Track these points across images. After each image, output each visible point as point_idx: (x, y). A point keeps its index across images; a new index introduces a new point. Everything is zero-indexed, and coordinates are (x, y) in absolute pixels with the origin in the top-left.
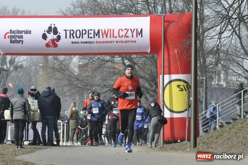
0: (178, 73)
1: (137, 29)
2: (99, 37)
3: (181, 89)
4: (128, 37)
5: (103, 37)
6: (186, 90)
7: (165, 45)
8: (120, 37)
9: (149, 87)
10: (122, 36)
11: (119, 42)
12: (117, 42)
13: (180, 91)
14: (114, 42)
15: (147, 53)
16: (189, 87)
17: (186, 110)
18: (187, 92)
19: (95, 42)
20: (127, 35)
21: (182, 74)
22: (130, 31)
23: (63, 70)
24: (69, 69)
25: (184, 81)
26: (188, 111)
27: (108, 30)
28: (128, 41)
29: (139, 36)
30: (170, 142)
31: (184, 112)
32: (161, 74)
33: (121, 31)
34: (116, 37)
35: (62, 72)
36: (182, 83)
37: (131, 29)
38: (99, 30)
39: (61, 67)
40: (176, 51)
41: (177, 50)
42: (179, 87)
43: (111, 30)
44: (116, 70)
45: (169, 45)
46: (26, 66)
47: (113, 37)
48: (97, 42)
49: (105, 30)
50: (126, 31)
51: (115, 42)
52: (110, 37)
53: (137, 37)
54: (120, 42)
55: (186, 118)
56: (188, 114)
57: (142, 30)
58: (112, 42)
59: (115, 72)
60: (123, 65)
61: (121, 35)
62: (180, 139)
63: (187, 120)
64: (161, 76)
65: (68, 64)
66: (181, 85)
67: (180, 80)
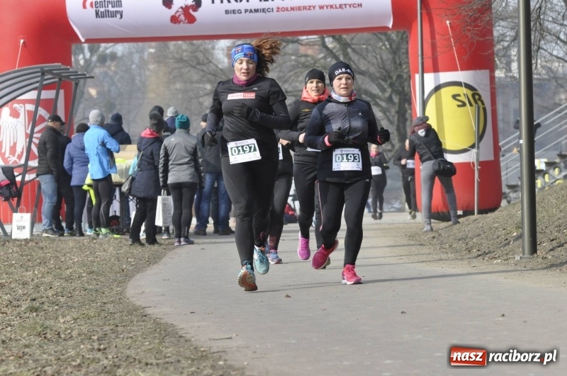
0: (454, 69)
3: (460, 103)
6: (471, 105)
13: (459, 106)
15: (386, 29)
16: (477, 97)
17: (473, 146)
18: (473, 108)
21: (462, 70)
23: (199, 64)
24: (213, 61)
25: (468, 86)
26: (478, 148)
28: (346, 5)
30: (441, 214)
31: (469, 150)
32: (417, 72)
35: (198, 67)
36: (462, 91)
39: (196, 57)
40: (448, 22)
41: (449, 19)
42: (458, 98)
44: (309, 59)
46: (123, 55)
55: (473, 163)
56: (478, 154)
59: (307, 63)
60: (324, 49)
62: (462, 209)
63: (476, 168)
64: (417, 77)
65: (211, 51)
66: (462, 95)
67: (458, 84)
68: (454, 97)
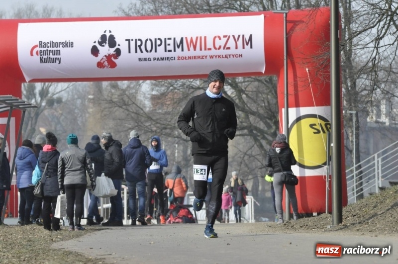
0: (314, 106)
1: (243, 36)
2: (183, 50)
3: (316, 131)
4: (229, 48)
5: (189, 50)
6: (324, 132)
7: (289, 60)
8: (215, 48)
9: (266, 129)
10: (220, 48)
11: (214, 57)
12: (211, 57)
13: (315, 133)
14: (206, 57)
15: (260, 74)
16: (328, 126)
17: (325, 164)
18: (325, 135)
19: (176, 58)
20: (227, 46)
21: (317, 106)
22: (232, 39)
23: (125, 105)
24: (135, 102)
25: (321, 118)
26: (329, 165)
27: (197, 38)
28: (230, 55)
29: (247, 47)
30: (301, 215)
31: (322, 167)
32: (284, 107)
33: (217, 39)
34: (210, 49)
35: (124, 107)
36: (318, 121)
37: (234, 36)
38: (182, 39)
39: (122, 99)
40: (307, 69)
41: (308, 67)
42: (314, 127)
43: (201, 38)
45: (296, 60)
46: (67, 100)
47: (205, 49)
48: (179, 57)
49: (192, 38)
50: (226, 39)
51: (208, 57)
52: (201, 49)
53: (244, 48)
54: (216, 57)
55: (325, 176)
56: (328, 169)
57: (251, 36)
58: (204, 57)
61: (217, 46)
62: (317, 211)
63: (327, 180)
64: (284, 110)
65: (135, 94)
66: (317, 124)
67: (314, 116)
68: (311, 126)
